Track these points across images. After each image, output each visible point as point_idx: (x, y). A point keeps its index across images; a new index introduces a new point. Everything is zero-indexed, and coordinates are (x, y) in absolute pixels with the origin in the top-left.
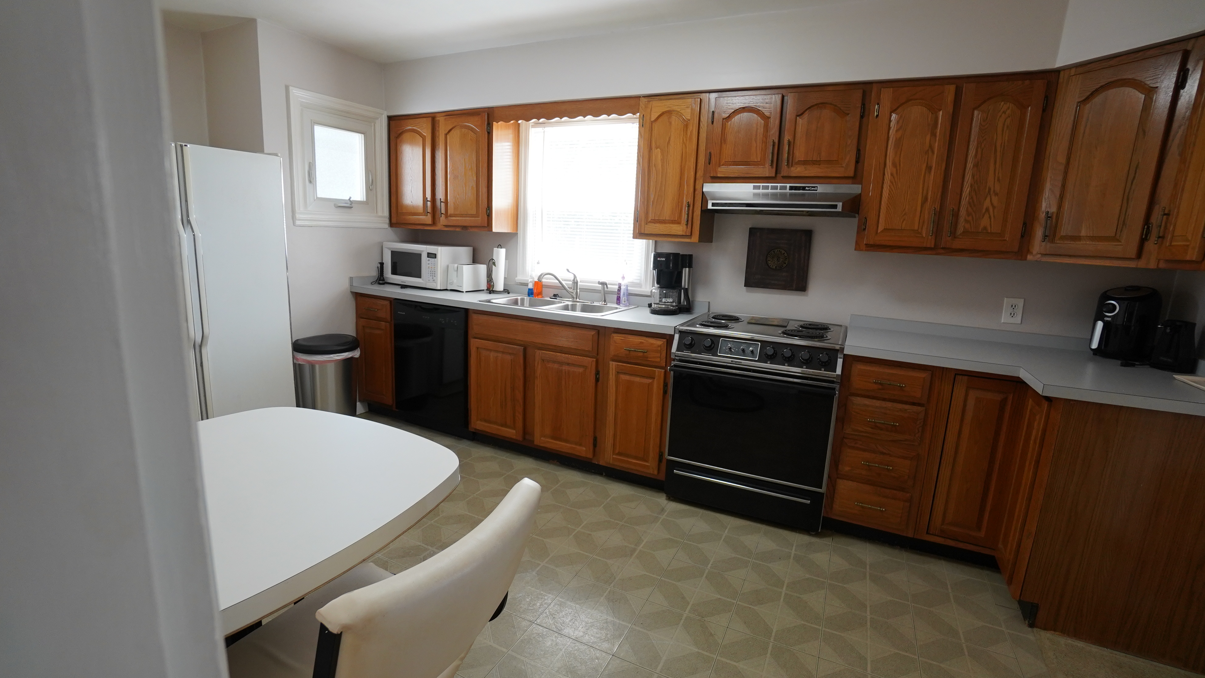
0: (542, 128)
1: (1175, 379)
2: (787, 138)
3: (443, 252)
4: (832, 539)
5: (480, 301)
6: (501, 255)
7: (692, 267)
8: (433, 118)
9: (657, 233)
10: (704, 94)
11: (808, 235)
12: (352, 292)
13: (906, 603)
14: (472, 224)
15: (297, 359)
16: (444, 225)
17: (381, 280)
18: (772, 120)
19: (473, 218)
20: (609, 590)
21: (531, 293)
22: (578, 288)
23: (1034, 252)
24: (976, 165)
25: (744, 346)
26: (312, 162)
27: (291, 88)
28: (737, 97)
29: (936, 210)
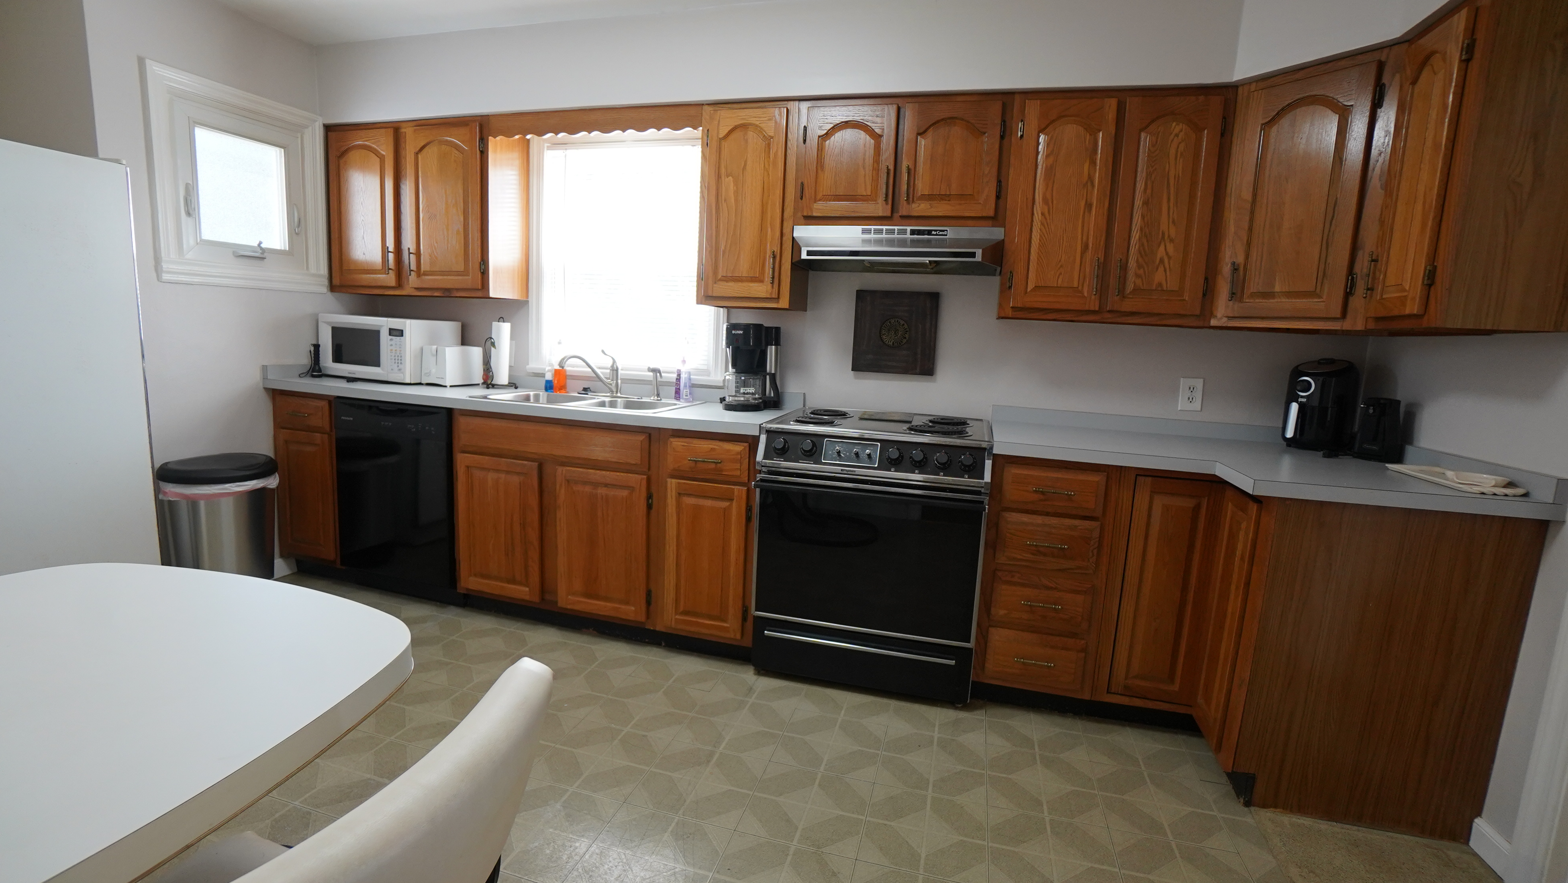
0: (562, 151)
1: (1387, 469)
2: (905, 163)
3: (411, 326)
4: (986, 712)
5: (470, 397)
6: (503, 332)
7: (780, 345)
8: (396, 129)
9: (730, 295)
10: (792, 103)
11: (934, 298)
12: (267, 390)
13: (1092, 791)
14: (457, 286)
15: (165, 493)
16: (415, 288)
17: (315, 370)
18: (884, 139)
19: (460, 278)
20: (676, 820)
21: (549, 386)
22: (619, 378)
23: (1219, 315)
24: (1146, 203)
25: (858, 448)
26: (191, 183)
27: (148, 62)
28: (837, 107)
29: (1100, 261)
